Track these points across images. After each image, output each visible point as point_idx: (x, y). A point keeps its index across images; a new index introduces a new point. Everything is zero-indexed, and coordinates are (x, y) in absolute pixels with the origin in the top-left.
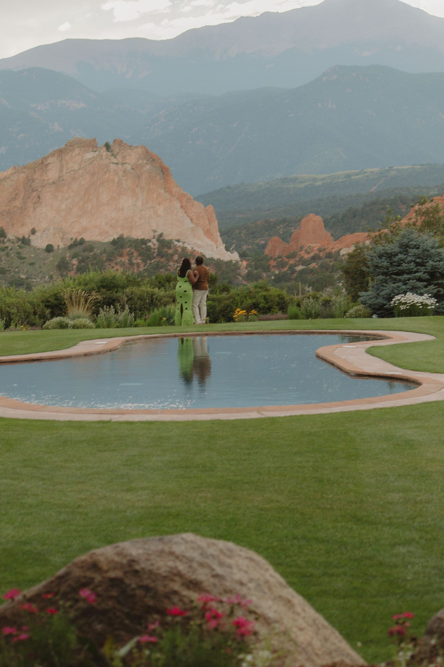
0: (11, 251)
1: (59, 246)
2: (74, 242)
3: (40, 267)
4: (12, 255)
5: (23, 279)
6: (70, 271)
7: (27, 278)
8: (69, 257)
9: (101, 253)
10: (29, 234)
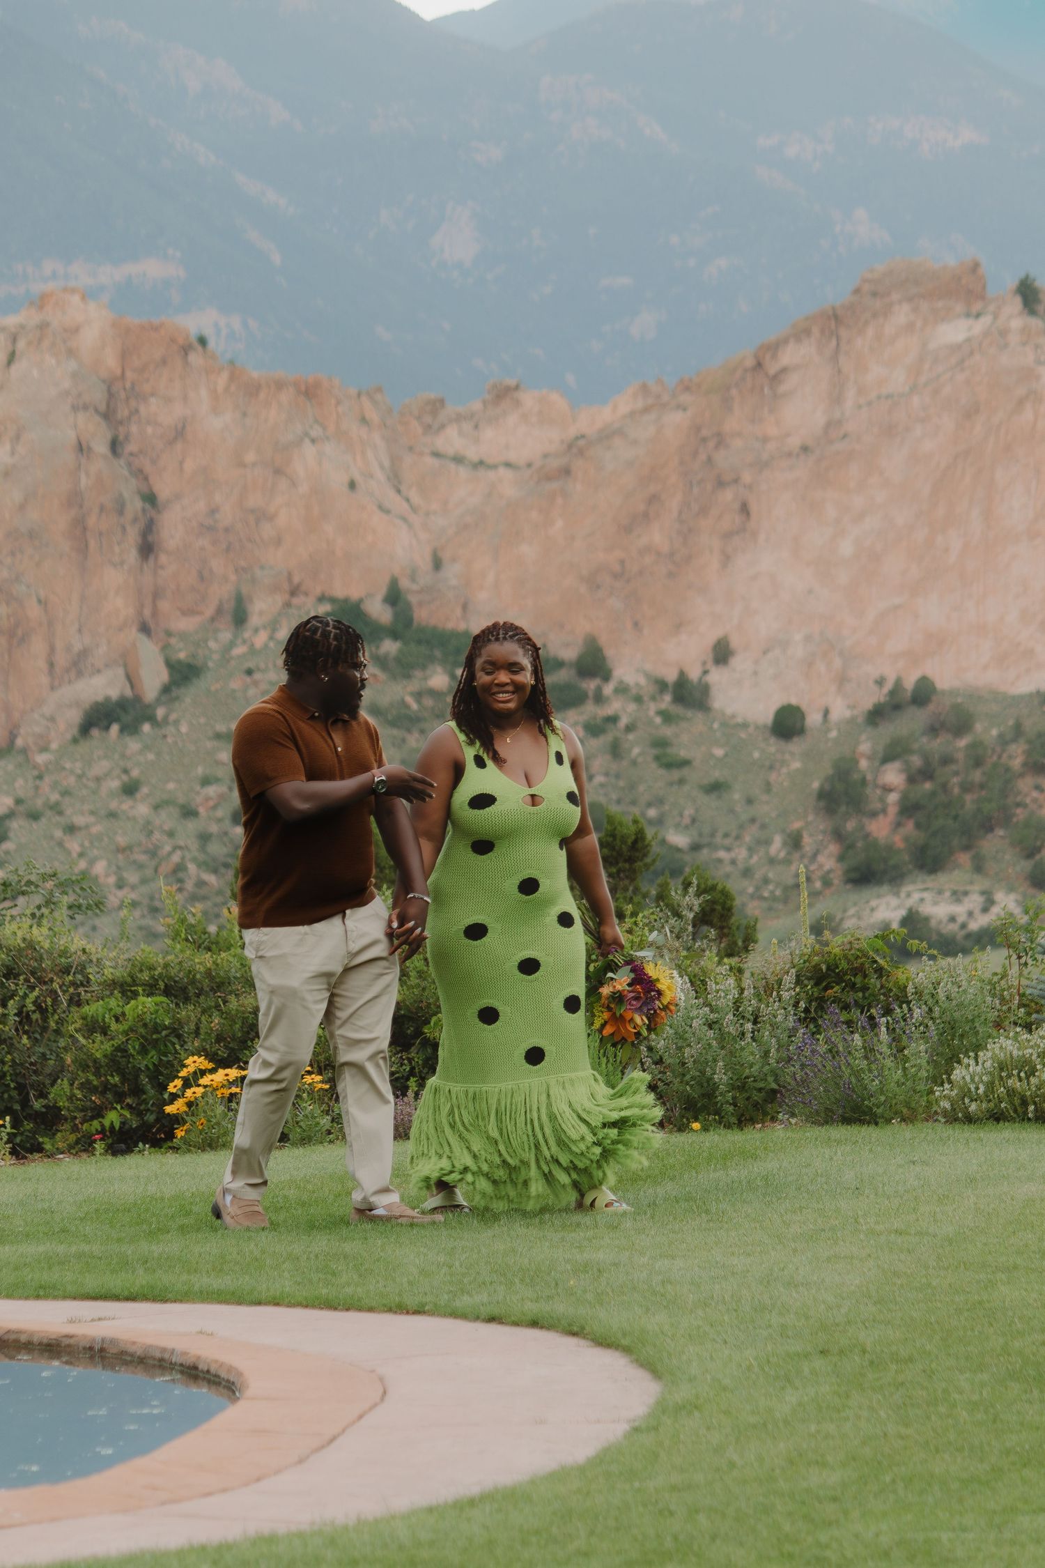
0: (631, 737)
1: (826, 713)
2: (892, 693)
3: (750, 801)
4: (636, 751)
5: (678, 850)
6: (874, 814)
7: (695, 847)
8: (870, 758)
9: (1003, 741)
10: (704, 663)
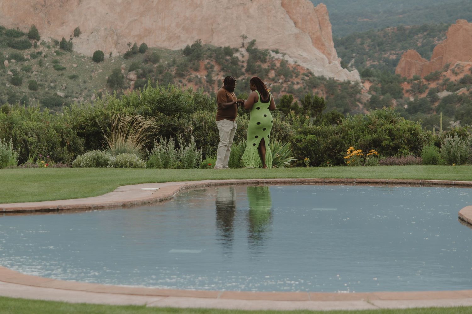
0: (46, 59)
1: (111, 54)
2: (133, 48)
3: (85, 82)
4: (47, 64)
5: (61, 97)
6: (126, 88)
7: (66, 97)
8: (125, 69)
9: (169, 66)
10: (71, 36)
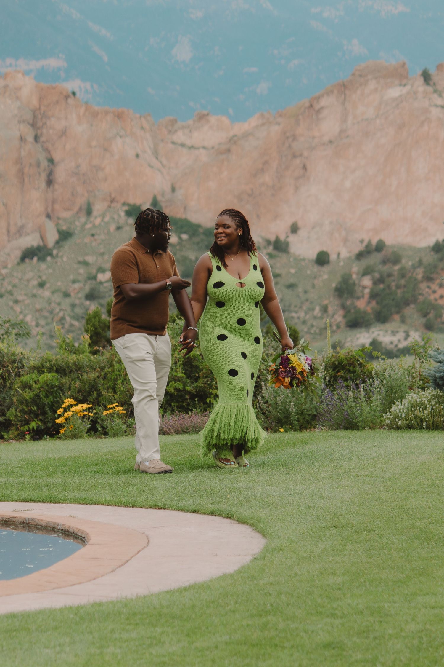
1: (339, 254)
2: (367, 246)
3: (306, 292)
6: (358, 298)
8: (357, 274)
9: (414, 267)
10: (287, 233)
